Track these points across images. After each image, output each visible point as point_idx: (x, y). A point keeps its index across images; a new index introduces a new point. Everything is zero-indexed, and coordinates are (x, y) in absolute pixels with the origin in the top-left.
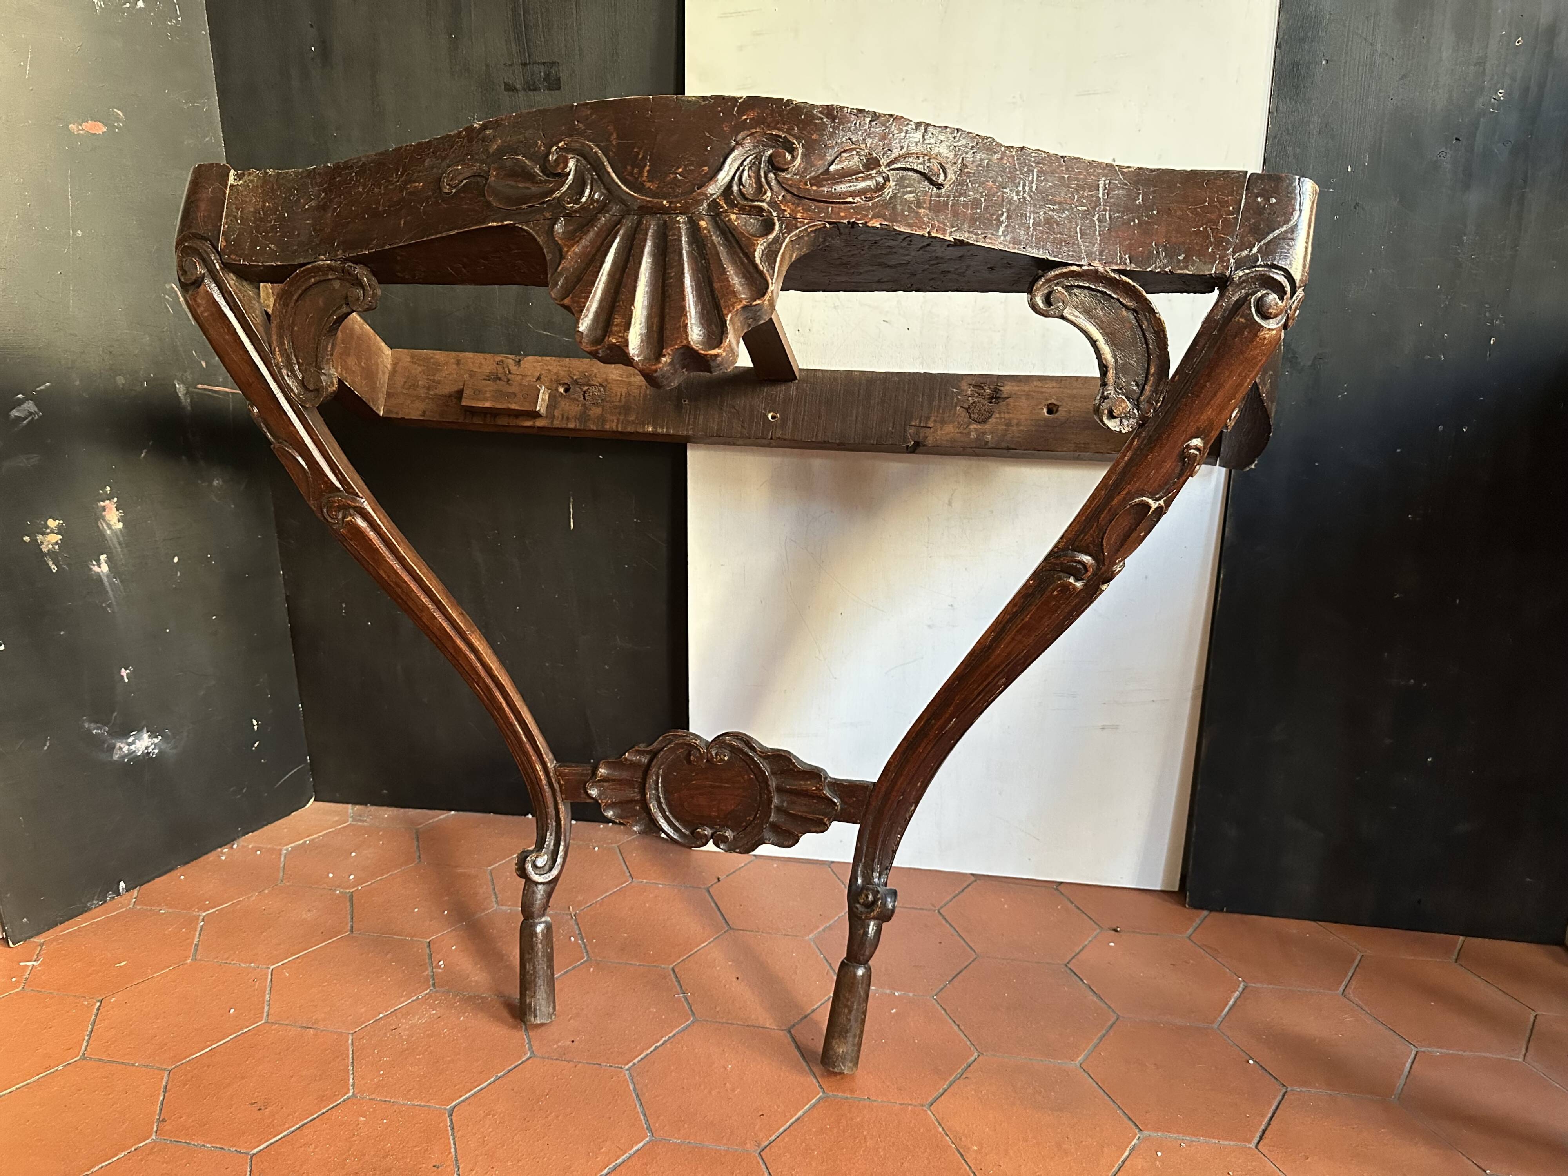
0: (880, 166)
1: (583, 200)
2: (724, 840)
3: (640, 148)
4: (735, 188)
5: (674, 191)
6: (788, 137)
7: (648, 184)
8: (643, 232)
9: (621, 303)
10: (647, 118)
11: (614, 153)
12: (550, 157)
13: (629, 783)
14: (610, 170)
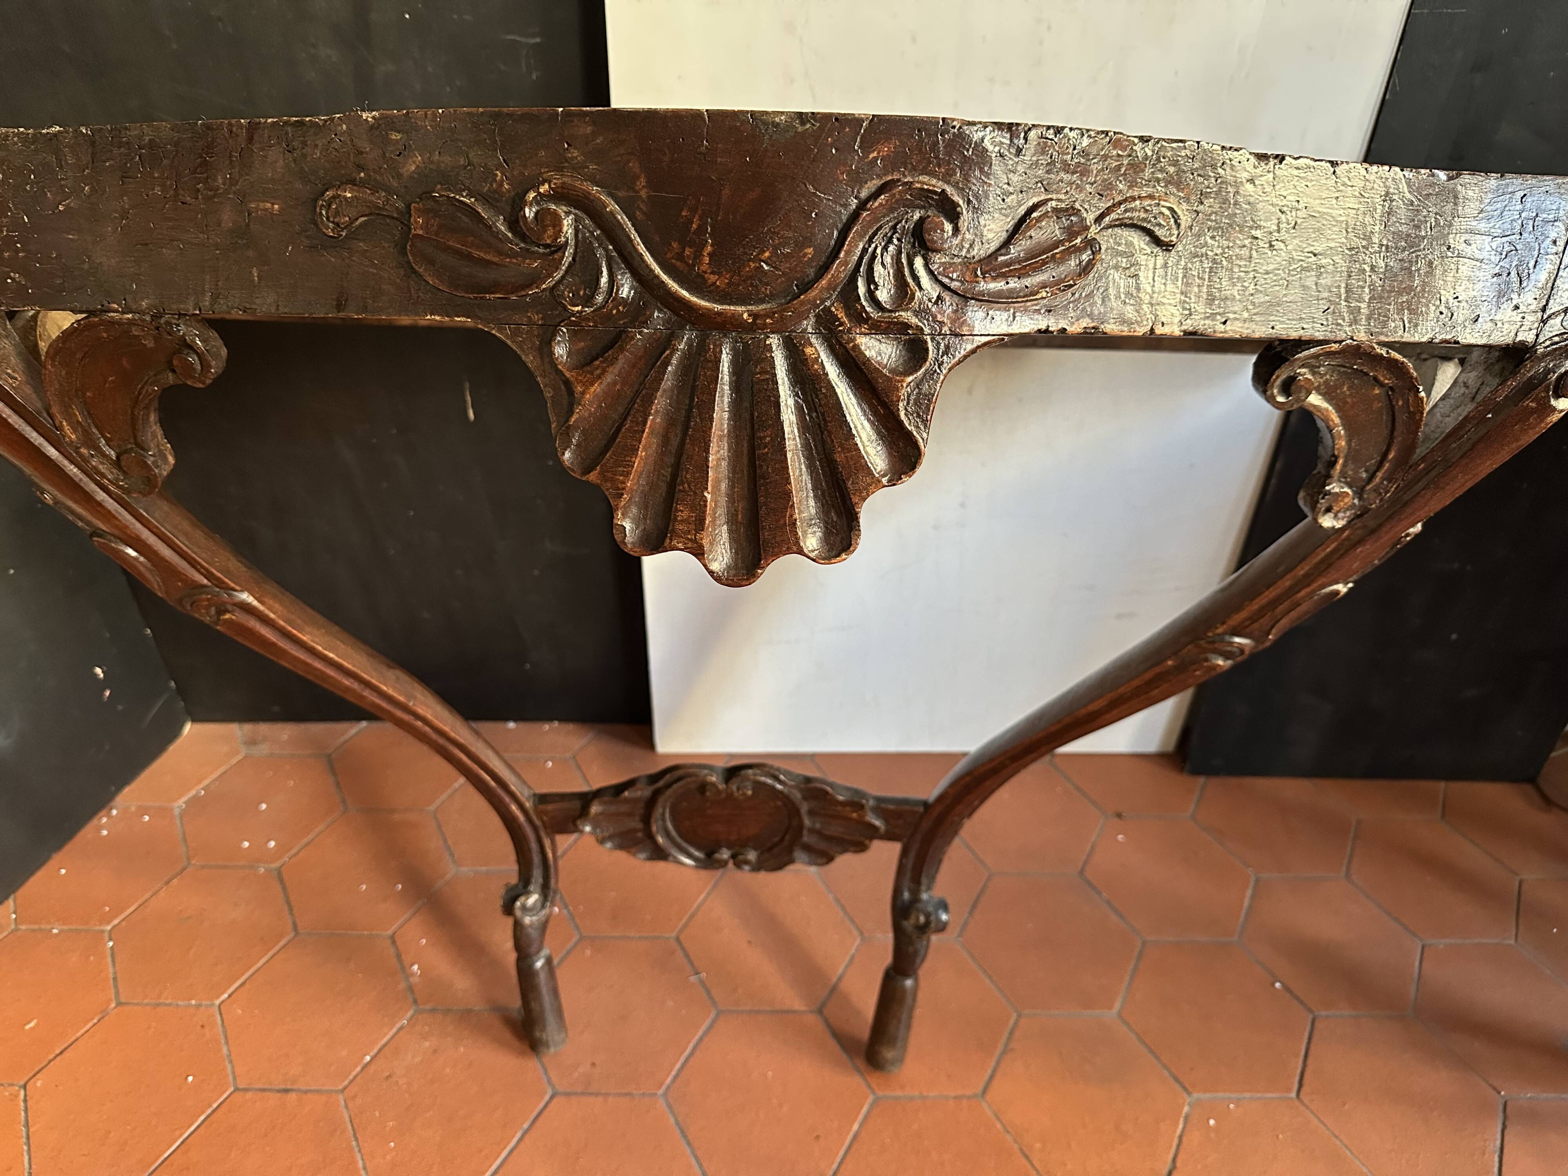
0: (1087, 228)
1: (600, 299)
2: (747, 862)
3: (693, 210)
4: (862, 290)
5: (758, 292)
6: (949, 190)
7: (713, 278)
8: (710, 365)
9: (686, 485)
10: (701, 153)
11: (644, 213)
12: (527, 210)
13: (630, 815)
14: (642, 248)
